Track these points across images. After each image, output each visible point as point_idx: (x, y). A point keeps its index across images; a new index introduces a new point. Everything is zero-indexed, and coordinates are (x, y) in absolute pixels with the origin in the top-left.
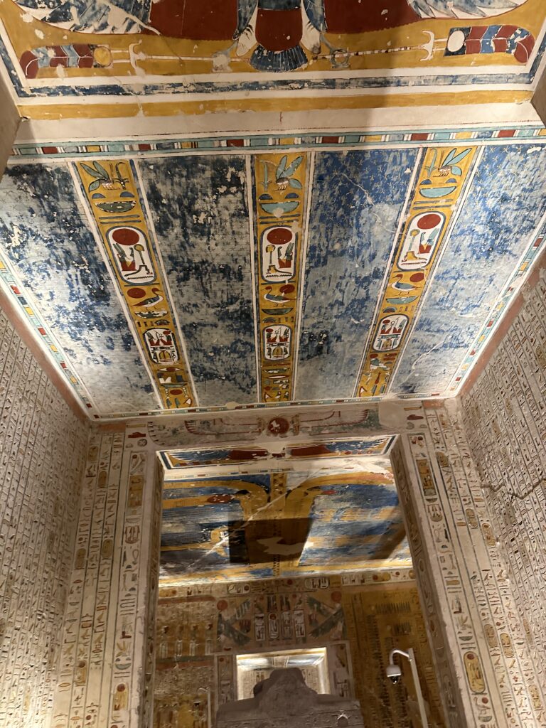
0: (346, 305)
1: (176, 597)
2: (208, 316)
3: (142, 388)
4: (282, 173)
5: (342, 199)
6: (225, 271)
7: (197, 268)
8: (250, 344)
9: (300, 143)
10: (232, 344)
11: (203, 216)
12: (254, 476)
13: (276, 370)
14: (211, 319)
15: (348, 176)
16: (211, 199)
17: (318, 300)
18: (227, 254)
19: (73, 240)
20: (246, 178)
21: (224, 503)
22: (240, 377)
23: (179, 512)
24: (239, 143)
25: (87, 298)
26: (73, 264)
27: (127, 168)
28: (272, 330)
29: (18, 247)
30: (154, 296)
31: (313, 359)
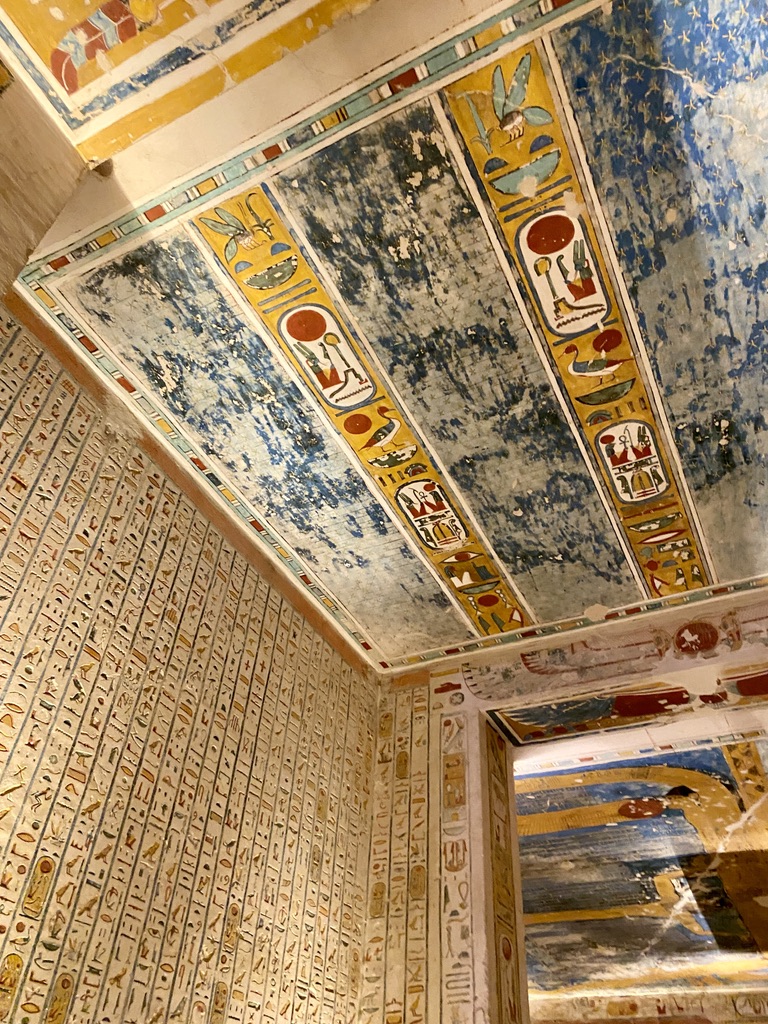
0: (743, 343)
1: (638, 1016)
2: (485, 438)
3: (431, 600)
4: (505, 104)
5: (640, 109)
6: (480, 338)
7: (431, 349)
8: (580, 477)
9: (513, 28)
10: (549, 484)
11: (404, 243)
12: (688, 754)
13: (654, 521)
14: (493, 443)
15: (633, 55)
16: (405, 206)
17: (680, 347)
18: (471, 304)
19: (239, 356)
20: (446, 140)
21: (652, 816)
22: (587, 550)
23: (579, 838)
24: (408, 78)
25: (295, 453)
26: (254, 398)
27: (262, 200)
28: (612, 438)
29: (176, 390)
30: (386, 422)
31: (721, 482)
